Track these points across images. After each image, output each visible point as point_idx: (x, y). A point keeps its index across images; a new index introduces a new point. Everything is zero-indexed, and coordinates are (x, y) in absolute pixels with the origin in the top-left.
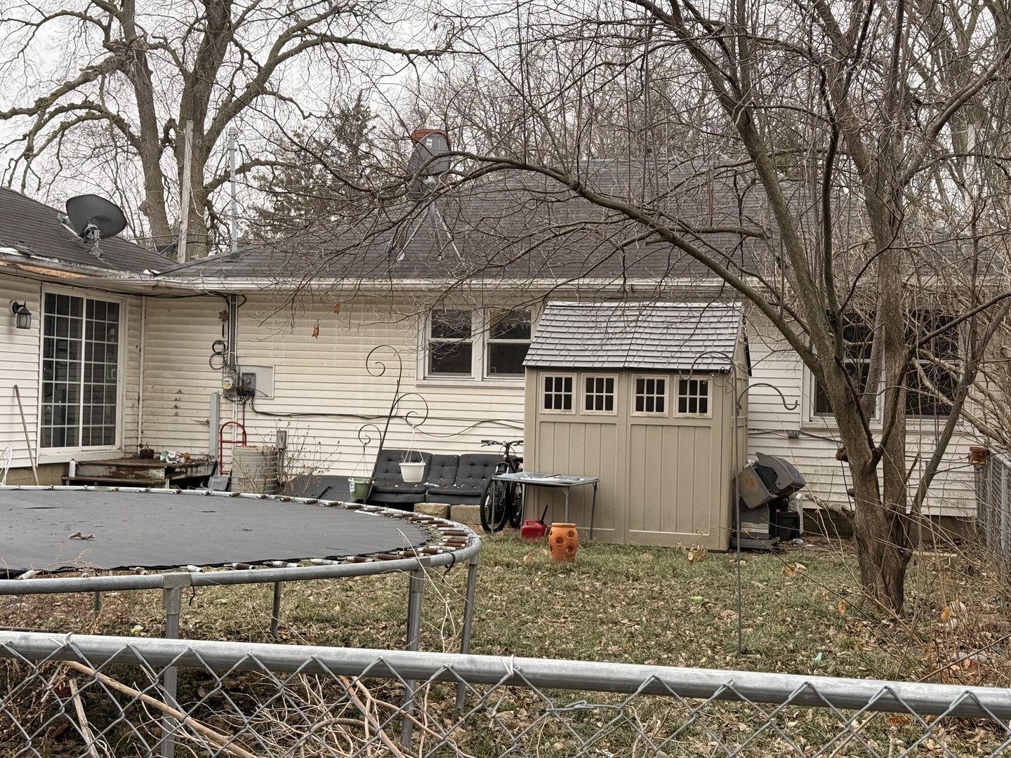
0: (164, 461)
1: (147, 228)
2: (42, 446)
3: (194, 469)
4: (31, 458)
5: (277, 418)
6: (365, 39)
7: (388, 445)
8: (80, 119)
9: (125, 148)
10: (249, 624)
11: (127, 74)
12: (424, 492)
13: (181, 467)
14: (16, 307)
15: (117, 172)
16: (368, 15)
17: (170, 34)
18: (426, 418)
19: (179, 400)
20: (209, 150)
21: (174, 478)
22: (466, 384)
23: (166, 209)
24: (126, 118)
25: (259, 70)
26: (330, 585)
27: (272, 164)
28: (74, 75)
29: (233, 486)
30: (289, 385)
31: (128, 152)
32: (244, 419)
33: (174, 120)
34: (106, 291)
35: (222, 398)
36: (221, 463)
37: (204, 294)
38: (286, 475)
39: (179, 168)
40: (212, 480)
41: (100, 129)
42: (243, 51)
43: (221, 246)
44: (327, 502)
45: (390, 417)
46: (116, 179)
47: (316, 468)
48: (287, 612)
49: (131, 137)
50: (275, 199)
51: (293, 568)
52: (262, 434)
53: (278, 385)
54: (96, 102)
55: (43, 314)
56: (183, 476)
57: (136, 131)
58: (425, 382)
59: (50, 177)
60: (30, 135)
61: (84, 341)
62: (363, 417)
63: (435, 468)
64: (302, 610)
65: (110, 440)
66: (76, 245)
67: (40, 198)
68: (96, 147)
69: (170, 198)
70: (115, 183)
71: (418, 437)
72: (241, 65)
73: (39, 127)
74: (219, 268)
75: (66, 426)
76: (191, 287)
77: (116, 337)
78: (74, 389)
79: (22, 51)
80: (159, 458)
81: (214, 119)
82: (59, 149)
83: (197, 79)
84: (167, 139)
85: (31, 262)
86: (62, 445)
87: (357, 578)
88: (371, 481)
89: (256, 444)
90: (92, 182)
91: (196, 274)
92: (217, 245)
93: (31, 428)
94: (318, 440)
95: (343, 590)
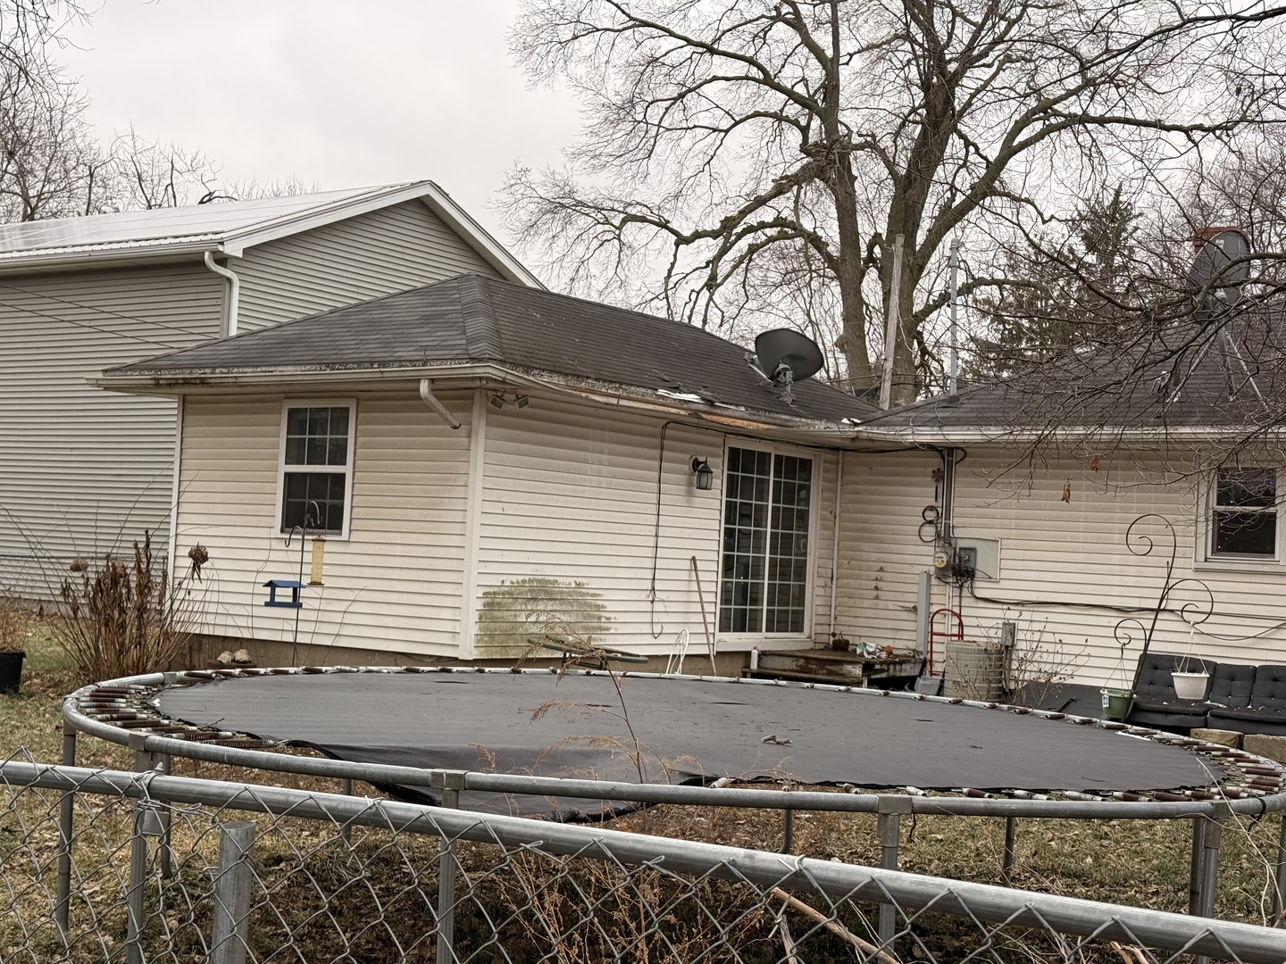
0: (862, 655)
1: (843, 368)
2: (720, 631)
3: (898, 667)
4: (708, 644)
5: (1006, 607)
6: (1129, 115)
7: (1153, 647)
8: (771, 240)
9: (821, 272)
10: (972, 869)
11: (827, 183)
12: (1205, 713)
13: (881, 663)
14: (696, 464)
15: (811, 303)
16: (1134, 85)
17: (880, 130)
18: (1210, 613)
19: (881, 580)
20: (922, 268)
21: (873, 677)
22: (1267, 569)
23: (867, 343)
24: (824, 235)
25: (987, 167)
26: (1077, 829)
27: (1000, 284)
28: (767, 187)
29: (946, 691)
30: (1020, 565)
31: (824, 276)
32: (960, 606)
33: (880, 235)
34: (798, 445)
35: (933, 578)
36: (931, 661)
37: (915, 447)
38: (1016, 681)
39: (884, 293)
40: (920, 682)
41: (791, 250)
42: (968, 143)
43: (932, 388)
44: (1078, 718)
45: (1158, 610)
46: (809, 311)
47: (1056, 674)
48: (1022, 860)
49: (828, 258)
50: (1001, 327)
51: (1041, 800)
52: (984, 625)
53: (1005, 564)
54: (789, 219)
55: (726, 472)
56: (884, 675)
57: (833, 250)
58: (1207, 565)
59: (733, 310)
60: (714, 262)
61: (770, 504)
62: (1118, 609)
63: (1220, 682)
64: (1041, 858)
65: (797, 626)
66: (765, 390)
67: (723, 334)
68: (788, 273)
69: (872, 331)
70: (808, 315)
71: (1197, 639)
72: (966, 161)
73: (724, 251)
74: (933, 415)
75: (748, 607)
76: (899, 439)
77: (807, 501)
78: (758, 563)
79: (708, 163)
80: (855, 651)
81: (929, 230)
82: (746, 277)
83: (910, 183)
84: (871, 259)
85: (714, 411)
86: (743, 630)
87: (1114, 822)
88: (1132, 695)
89: (976, 639)
90: (782, 314)
91: (905, 423)
92: (927, 387)
93: (709, 608)
94: (1058, 637)
95: (1095, 837)
